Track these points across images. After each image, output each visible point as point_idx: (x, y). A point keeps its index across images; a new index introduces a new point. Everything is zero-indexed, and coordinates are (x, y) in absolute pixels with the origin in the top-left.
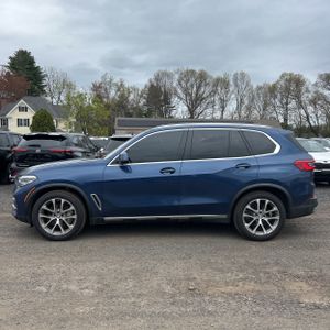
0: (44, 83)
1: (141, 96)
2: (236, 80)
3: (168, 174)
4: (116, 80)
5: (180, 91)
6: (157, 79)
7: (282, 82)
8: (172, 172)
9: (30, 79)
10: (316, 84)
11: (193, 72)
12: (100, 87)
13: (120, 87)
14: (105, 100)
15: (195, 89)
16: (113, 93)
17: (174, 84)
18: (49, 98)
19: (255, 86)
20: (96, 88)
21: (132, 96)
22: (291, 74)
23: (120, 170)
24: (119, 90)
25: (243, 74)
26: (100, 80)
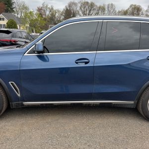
0: (13, 6)
1: (62, 15)
2: (108, 7)
3: (83, 65)
4: (49, 6)
5: (81, 13)
6: (70, 6)
7: (130, 9)
8: (86, 63)
9: (6, 4)
10: (147, 11)
11: (87, 3)
12: (41, 9)
13: (51, 10)
14: (44, 16)
15: (88, 12)
16: (48, 13)
17: (78, 9)
18: (16, 15)
19: (117, 11)
20: (39, 10)
21: (57, 15)
22: (135, 5)
23: (38, 59)
24: (50, 11)
25: (112, 5)
26: (41, 6)
